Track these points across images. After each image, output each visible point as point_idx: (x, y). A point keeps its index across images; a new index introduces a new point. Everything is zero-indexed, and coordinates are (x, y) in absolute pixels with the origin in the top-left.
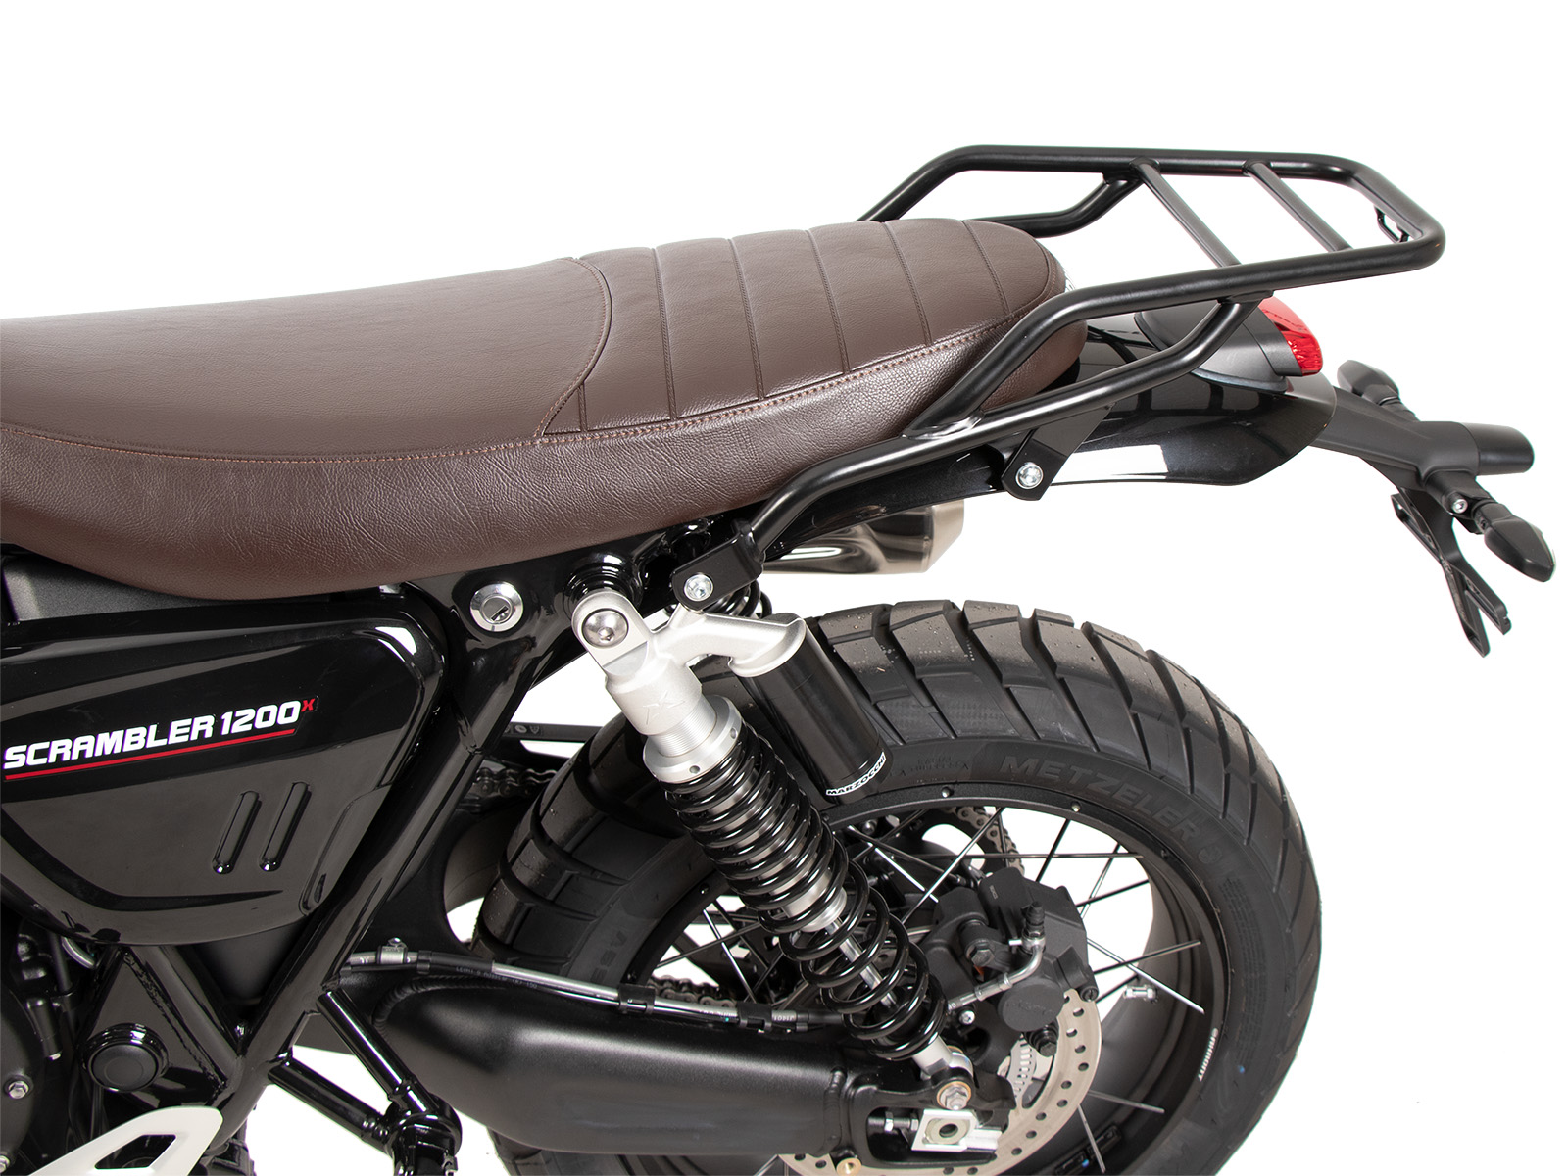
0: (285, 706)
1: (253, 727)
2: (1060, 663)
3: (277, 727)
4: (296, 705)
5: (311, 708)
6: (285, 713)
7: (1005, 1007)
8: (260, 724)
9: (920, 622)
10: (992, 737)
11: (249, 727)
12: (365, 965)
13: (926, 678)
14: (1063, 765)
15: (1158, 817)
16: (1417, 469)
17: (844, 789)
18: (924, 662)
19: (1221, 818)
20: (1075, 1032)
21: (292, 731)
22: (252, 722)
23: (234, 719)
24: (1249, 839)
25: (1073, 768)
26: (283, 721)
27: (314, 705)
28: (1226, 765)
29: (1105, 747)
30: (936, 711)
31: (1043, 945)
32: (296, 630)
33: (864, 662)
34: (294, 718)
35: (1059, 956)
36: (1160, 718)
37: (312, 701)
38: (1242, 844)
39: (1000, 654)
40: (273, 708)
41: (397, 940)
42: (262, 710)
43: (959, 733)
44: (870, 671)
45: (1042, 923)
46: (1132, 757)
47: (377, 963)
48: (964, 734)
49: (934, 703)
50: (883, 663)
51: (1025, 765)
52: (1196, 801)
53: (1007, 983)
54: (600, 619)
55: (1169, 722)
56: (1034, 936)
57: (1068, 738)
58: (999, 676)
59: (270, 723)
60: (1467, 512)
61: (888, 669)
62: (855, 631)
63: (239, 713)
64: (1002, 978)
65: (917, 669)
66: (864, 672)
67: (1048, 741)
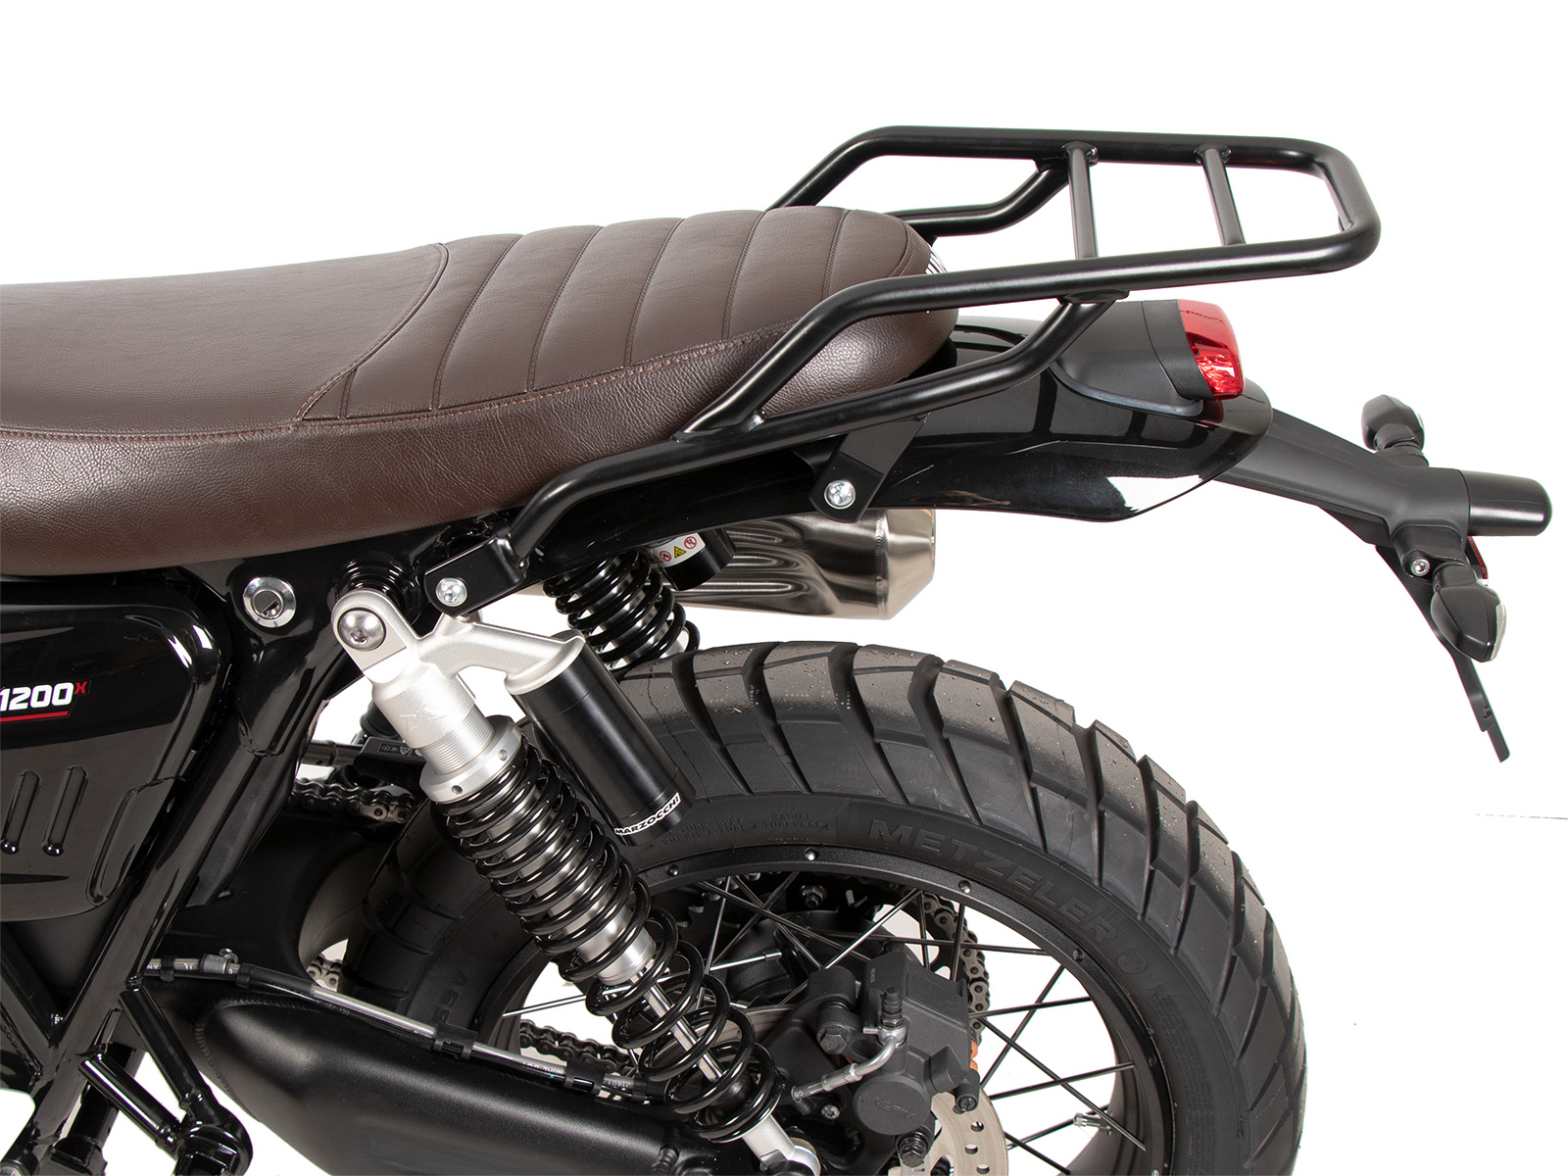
0: (59, 687)
1: (29, 705)
2: (948, 720)
3: (51, 708)
4: (69, 687)
5: (83, 691)
6: (58, 695)
7: (859, 1102)
8: (35, 704)
9: (798, 663)
10: (856, 796)
11: (25, 706)
12: (189, 972)
13: (783, 723)
14: (943, 837)
15: (1064, 909)
16: (1384, 521)
17: (630, 829)
18: (786, 705)
19: (1139, 918)
20: (976, 1150)
21: (65, 713)
22: (28, 700)
23: (12, 696)
24: (1177, 948)
25: (955, 842)
26: (57, 702)
27: (86, 688)
28: (1152, 861)
29: (990, 820)
30: (789, 761)
31: (903, 1036)
32: (70, 611)
33: (722, 700)
34: (68, 700)
35: (932, 1055)
36: (1068, 795)
37: (85, 684)
38: (1169, 953)
39: (877, 705)
40: (47, 688)
41: (228, 950)
42: (38, 689)
43: (814, 788)
44: (726, 713)
45: (900, 1011)
46: (1022, 834)
47: (199, 971)
48: (819, 790)
49: (789, 753)
50: (742, 703)
51: (897, 833)
52: (1107, 895)
53: (853, 1074)
54: (360, 619)
55: (1082, 803)
56: (891, 1027)
57: (944, 806)
58: (869, 728)
59: (45, 703)
60: (1429, 577)
61: (746, 710)
62: (725, 667)
63: (16, 691)
64: (849, 1068)
65: (778, 712)
66: (719, 711)
67: (919, 807)
